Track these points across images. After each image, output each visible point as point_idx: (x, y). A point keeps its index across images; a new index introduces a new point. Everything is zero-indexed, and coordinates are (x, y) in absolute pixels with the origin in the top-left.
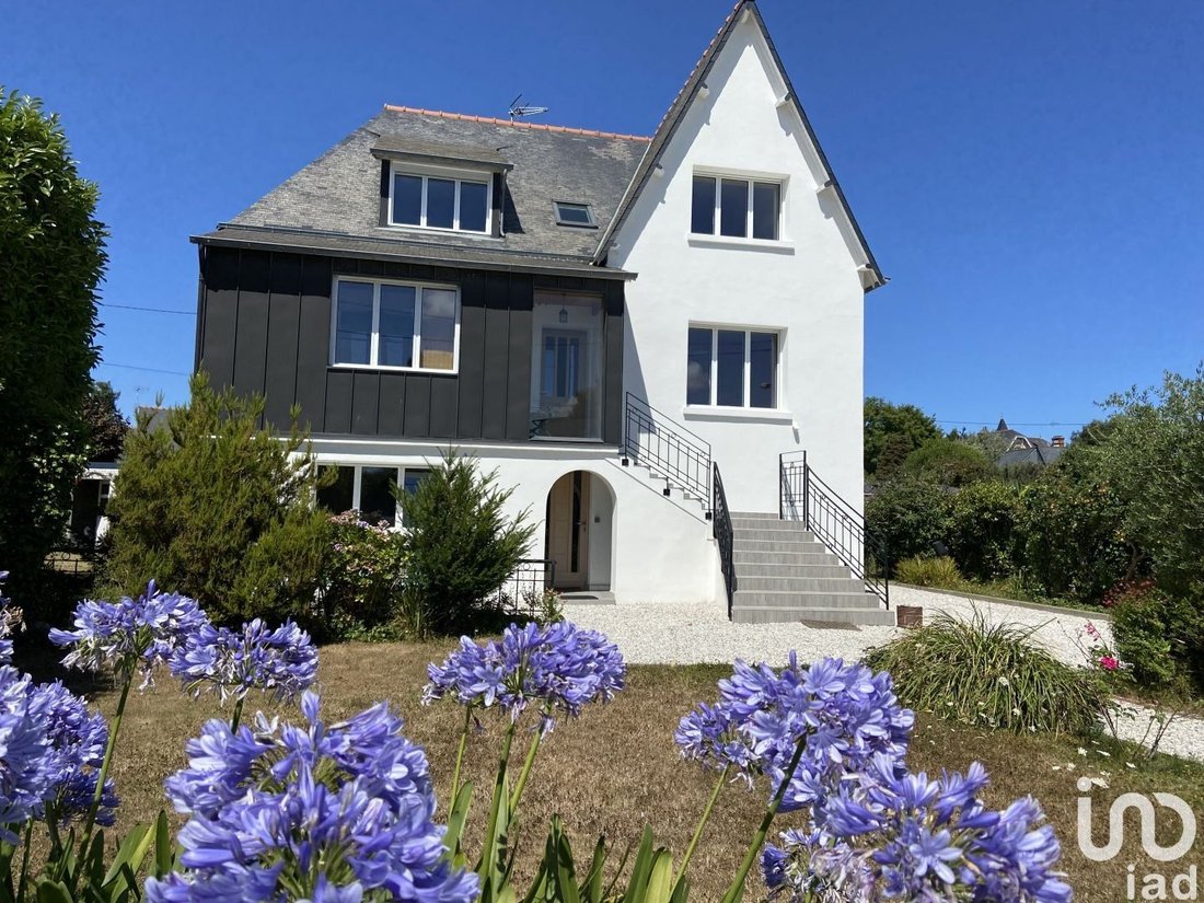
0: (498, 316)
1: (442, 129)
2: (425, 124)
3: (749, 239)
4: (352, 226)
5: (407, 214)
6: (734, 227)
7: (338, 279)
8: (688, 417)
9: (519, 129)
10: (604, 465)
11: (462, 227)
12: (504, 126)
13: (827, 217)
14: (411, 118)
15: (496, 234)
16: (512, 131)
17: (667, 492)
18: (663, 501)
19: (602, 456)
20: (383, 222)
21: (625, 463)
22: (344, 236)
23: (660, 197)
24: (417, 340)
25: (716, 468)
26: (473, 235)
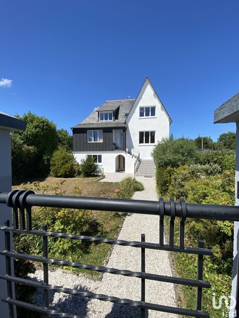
0: (108, 134)
1: (113, 103)
2: (111, 103)
3: (150, 116)
4: (94, 122)
5: (102, 119)
6: (147, 115)
7: (88, 131)
8: (139, 146)
9: (125, 101)
10: (123, 154)
11: (109, 120)
12: (123, 101)
13: (163, 111)
14: (109, 102)
15: (114, 120)
16: (124, 101)
17: (132, 157)
18: (132, 159)
19: (123, 153)
20: (98, 121)
21: (126, 153)
22: (93, 124)
23: (134, 112)
24: (98, 138)
25: (139, 154)
26: (111, 121)
